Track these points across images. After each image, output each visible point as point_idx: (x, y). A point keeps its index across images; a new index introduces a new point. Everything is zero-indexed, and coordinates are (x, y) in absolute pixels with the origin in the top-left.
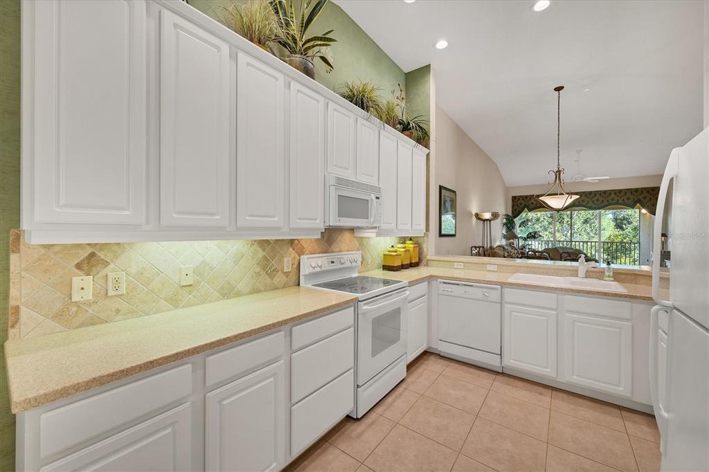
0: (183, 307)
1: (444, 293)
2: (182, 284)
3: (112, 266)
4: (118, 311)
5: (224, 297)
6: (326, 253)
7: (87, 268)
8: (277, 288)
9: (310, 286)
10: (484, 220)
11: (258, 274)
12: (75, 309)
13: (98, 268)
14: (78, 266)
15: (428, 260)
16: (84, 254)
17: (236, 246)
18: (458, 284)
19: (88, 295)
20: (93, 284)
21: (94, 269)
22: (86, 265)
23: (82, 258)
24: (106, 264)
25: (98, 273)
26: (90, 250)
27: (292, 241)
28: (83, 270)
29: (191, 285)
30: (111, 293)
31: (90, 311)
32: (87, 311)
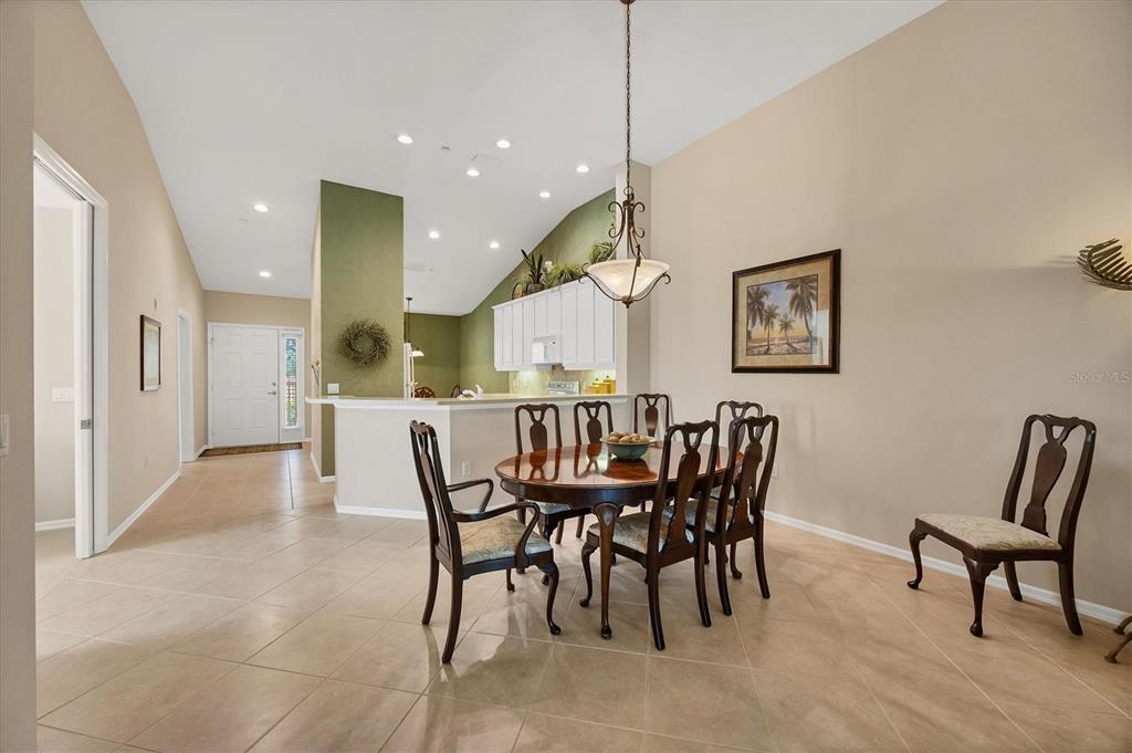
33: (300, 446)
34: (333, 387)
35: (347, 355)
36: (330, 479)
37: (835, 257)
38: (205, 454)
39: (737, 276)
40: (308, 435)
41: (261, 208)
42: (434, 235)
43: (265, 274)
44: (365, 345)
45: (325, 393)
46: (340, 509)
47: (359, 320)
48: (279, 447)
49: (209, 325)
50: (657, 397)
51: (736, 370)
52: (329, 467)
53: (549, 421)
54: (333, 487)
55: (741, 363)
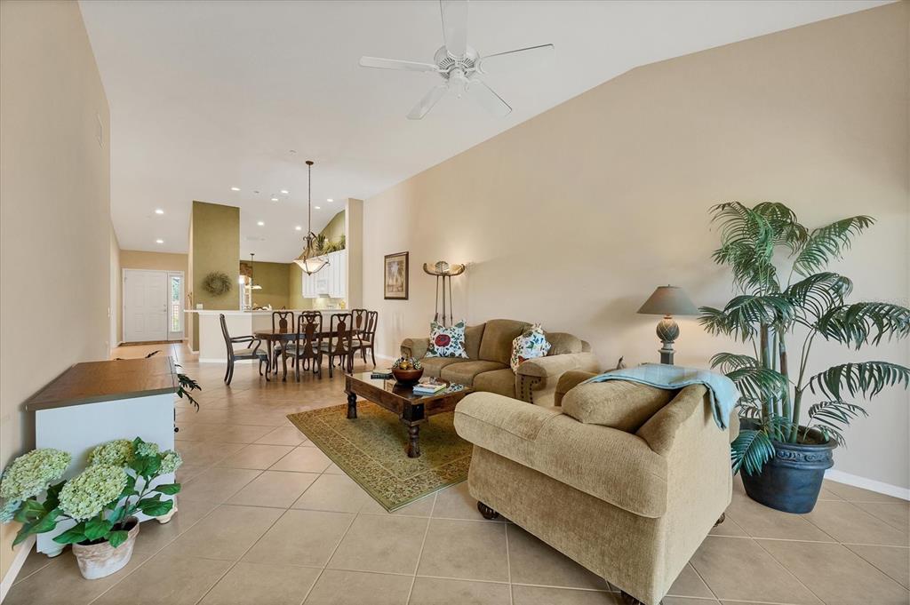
33: (181, 341)
34: (200, 306)
35: (207, 290)
36: (197, 352)
37: (407, 255)
38: (121, 345)
39: (386, 257)
40: (186, 336)
41: (159, 212)
42: (261, 224)
43: (160, 241)
44: (217, 285)
45: (195, 308)
46: (201, 360)
47: (214, 271)
48: (168, 342)
49: (124, 270)
50: (362, 311)
51: (386, 298)
52: (196, 347)
53: (289, 319)
54: (198, 355)
55: (387, 295)
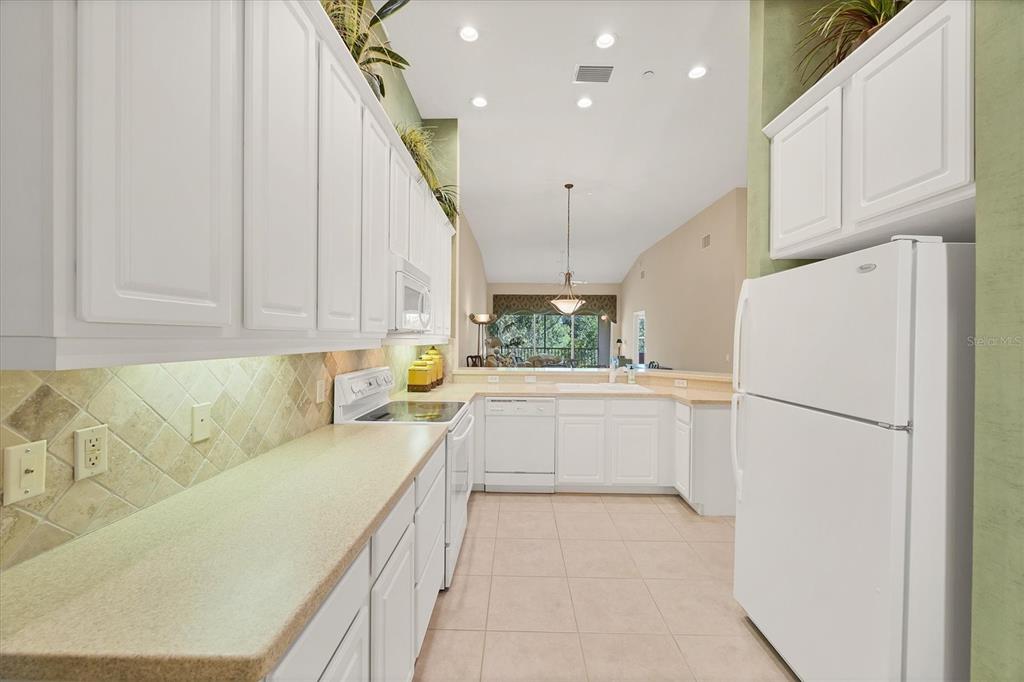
0: (195, 483)
1: (495, 413)
2: (195, 441)
3: (83, 414)
4: (93, 509)
5: (249, 454)
6: (356, 370)
7: (33, 423)
8: (309, 432)
9: (353, 421)
10: (480, 323)
11: (289, 409)
12: (8, 521)
13: (56, 421)
14: (16, 421)
15: (454, 375)
16: (25, 393)
17: (263, 366)
18: (510, 401)
19: (37, 486)
20: (47, 458)
21: (49, 424)
22: (32, 416)
23: (22, 402)
24: (70, 410)
25: (56, 433)
26: (40, 382)
27: (324, 355)
28: (27, 429)
29: (206, 440)
30: (83, 472)
31: (40, 519)
32: (34, 521)
